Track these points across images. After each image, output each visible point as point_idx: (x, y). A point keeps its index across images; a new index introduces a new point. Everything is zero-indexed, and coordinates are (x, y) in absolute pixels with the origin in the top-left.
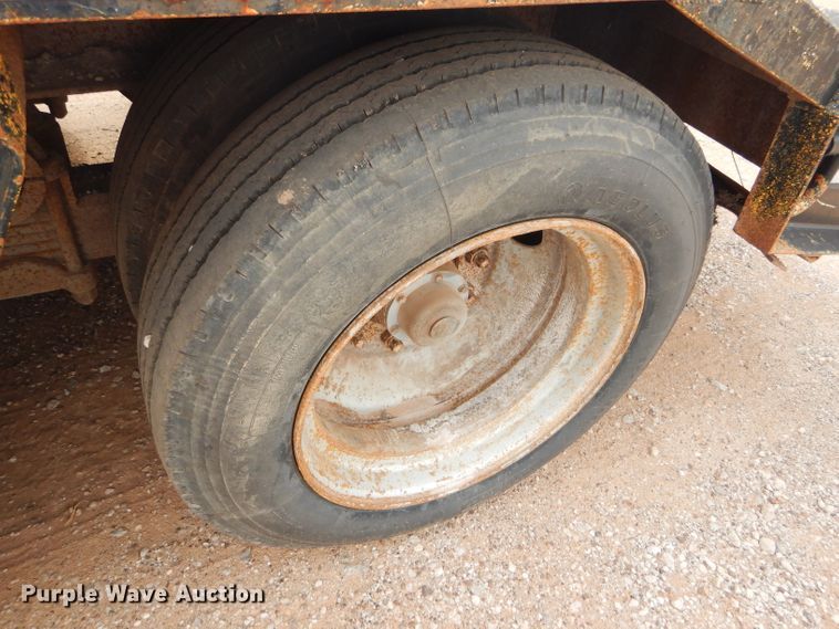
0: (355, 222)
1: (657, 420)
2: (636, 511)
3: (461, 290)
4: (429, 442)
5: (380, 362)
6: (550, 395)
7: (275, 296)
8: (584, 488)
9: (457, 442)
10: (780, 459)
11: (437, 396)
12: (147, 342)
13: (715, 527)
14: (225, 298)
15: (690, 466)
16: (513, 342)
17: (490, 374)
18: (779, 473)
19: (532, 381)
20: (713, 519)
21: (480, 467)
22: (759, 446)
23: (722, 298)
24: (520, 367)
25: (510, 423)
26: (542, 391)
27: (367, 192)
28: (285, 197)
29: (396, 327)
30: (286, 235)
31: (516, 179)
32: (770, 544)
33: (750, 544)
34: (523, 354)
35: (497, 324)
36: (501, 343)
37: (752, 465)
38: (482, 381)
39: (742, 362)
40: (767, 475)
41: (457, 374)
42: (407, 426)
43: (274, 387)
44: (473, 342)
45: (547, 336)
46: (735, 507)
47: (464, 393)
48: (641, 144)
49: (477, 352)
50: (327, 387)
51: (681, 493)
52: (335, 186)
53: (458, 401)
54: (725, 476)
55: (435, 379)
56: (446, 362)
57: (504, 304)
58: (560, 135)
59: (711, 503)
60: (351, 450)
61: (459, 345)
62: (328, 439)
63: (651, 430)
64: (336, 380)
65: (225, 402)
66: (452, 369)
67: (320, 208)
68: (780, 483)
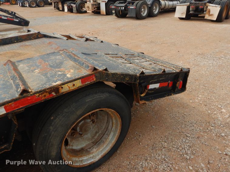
0: (63, 119)
1: (141, 137)
2: (137, 156)
3: (90, 122)
4: (91, 152)
5: (80, 138)
6: (112, 137)
7: (53, 132)
8: (127, 154)
9: (97, 151)
10: (166, 139)
11: (92, 143)
12: (34, 144)
13: (153, 156)
14: (45, 134)
15: (148, 145)
16: (105, 129)
17: (102, 136)
18: (165, 142)
19: (108, 135)
20: (152, 154)
21: (102, 154)
22: (162, 137)
23: (154, 108)
24: (106, 133)
25: (106, 145)
26: (110, 137)
27: (64, 115)
28: (52, 118)
29: (80, 131)
30: (53, 123)
31: (86, 107)
32: (163, 157)
33: (159, 158)
34: (106, 130)
35: (101, 126)
36: (103, 129)
37: (160, 142)
38: (100, 138)
39: (158, 121)
40: (163, 143)
41: (96, 137)
42: (87, 150)
43: (56, 147)
44: (97, 130)
45: (109, 126)
46: (157, 151)
47: (97, 141)
48: (105, 96)
49: (99, 132)
50: (69, 146)
51: (146, 151)
52: (59, 115)
53: (97, 143)
54: (155, 145)
55: (92, 139)
56: (93, 135)
57: (101, 122)
58: (91, 99)
59: (152, 151)
60: (75, 157)
61: (95, 132)
62: (70, 155)
63: (140, 139)
64: (71, 144)
65: (48, 151)
66: (95, 136)
67: (57, 118)
68: (166, 144)
